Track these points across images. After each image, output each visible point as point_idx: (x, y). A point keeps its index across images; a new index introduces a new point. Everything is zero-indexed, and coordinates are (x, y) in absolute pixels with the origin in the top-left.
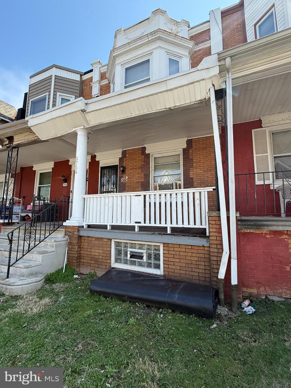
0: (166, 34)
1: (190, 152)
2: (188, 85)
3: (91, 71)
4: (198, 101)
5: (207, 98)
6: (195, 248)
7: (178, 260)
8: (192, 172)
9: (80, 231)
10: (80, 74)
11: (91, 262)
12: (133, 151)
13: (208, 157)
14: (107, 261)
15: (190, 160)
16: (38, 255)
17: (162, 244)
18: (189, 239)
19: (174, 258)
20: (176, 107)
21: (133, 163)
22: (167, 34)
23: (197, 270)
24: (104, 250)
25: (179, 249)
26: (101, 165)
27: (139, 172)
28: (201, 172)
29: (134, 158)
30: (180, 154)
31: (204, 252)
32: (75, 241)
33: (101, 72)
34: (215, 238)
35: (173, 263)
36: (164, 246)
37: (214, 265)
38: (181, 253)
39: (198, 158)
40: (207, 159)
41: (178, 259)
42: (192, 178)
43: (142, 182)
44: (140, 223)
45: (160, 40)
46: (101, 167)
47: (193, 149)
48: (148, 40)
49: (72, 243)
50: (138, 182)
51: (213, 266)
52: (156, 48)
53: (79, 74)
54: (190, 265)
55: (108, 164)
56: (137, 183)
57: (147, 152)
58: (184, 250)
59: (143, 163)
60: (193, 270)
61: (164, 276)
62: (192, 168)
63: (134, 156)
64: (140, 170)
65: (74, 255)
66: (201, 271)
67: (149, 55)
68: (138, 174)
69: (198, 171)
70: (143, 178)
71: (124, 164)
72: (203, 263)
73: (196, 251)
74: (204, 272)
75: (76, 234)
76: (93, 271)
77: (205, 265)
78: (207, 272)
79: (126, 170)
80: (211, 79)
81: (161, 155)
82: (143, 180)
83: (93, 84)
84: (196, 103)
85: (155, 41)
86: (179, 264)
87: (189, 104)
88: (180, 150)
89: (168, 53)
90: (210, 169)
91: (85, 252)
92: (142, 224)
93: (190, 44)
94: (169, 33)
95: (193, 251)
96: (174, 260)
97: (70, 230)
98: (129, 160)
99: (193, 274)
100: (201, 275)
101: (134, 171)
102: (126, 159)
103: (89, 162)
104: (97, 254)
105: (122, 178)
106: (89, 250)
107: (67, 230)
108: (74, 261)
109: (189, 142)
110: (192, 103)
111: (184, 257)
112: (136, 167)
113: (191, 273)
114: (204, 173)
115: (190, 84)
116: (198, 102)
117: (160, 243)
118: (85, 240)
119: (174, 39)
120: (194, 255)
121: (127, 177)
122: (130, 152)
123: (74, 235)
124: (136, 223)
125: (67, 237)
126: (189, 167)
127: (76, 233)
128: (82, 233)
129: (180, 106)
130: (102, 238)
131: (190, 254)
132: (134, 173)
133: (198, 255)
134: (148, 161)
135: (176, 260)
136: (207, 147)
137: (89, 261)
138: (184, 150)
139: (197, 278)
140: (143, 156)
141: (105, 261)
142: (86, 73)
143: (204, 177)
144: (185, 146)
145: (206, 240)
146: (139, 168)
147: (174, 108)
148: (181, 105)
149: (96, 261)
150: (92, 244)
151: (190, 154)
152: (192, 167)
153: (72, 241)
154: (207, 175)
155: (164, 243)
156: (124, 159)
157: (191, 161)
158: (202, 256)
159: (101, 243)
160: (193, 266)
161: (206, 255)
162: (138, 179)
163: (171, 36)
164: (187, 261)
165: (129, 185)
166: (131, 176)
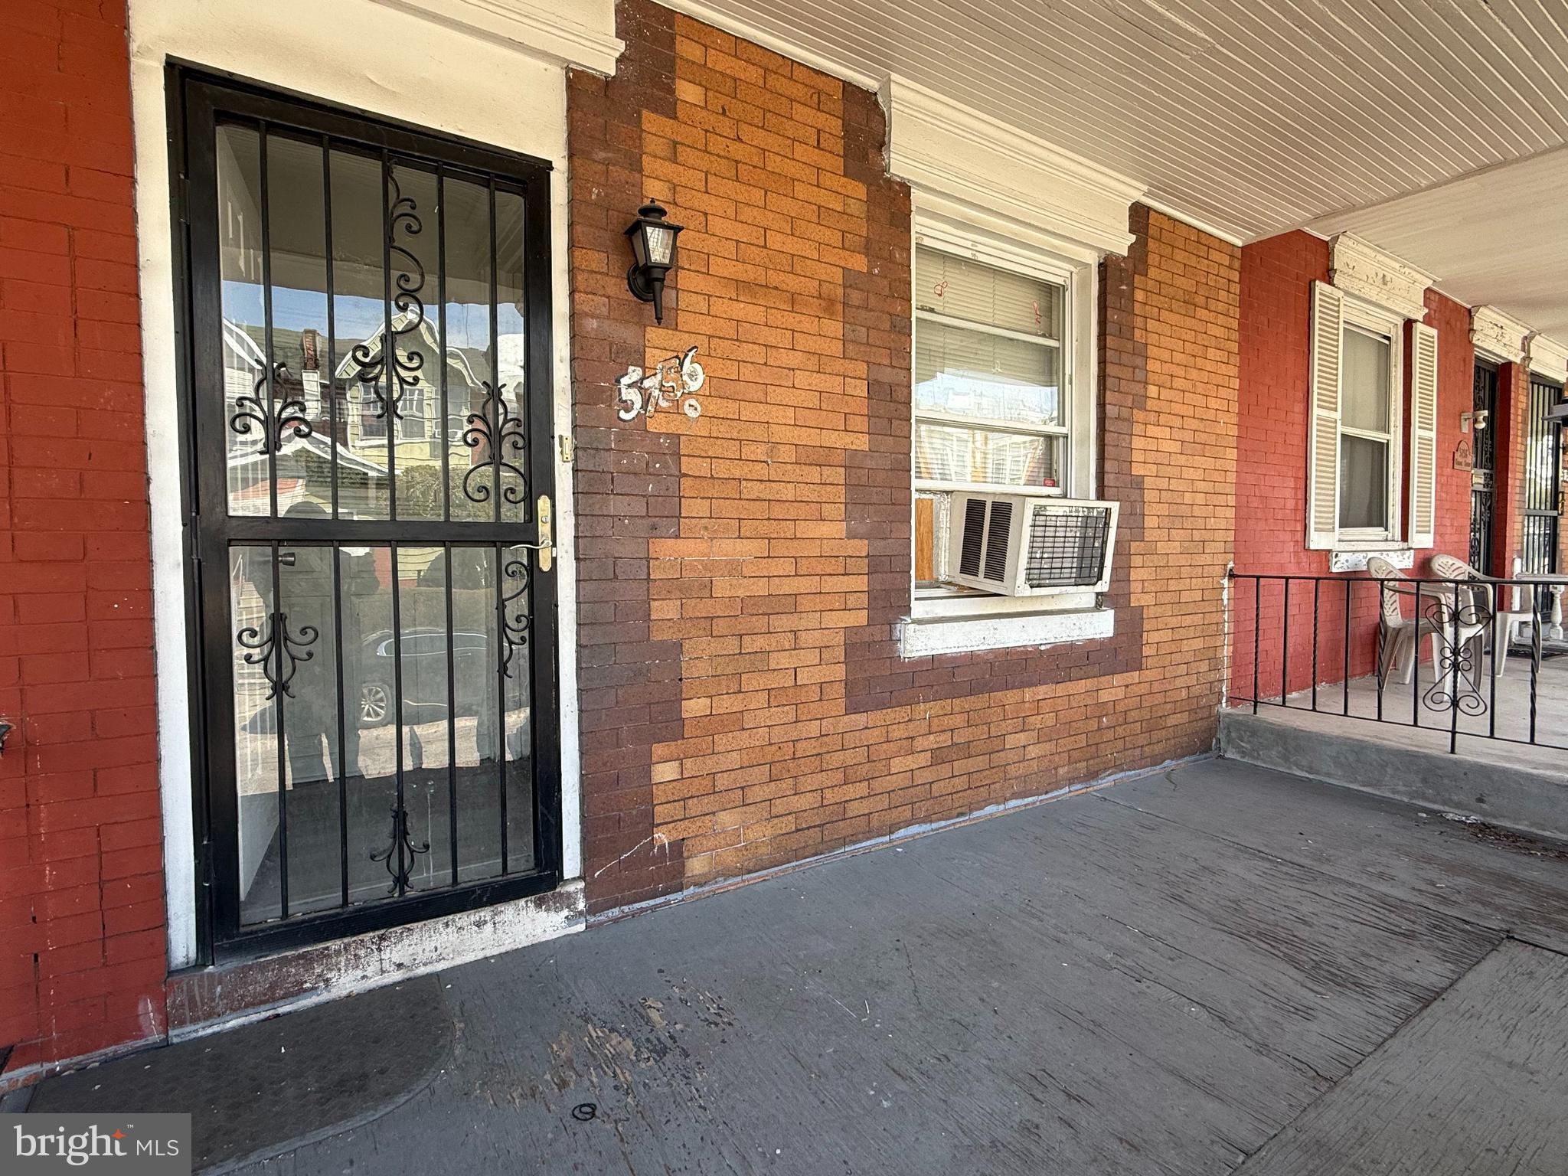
1: (1139, 296)
8: (1143, 442)
15: (1134, 353)
28: (1172, 447)
30: (1059, 287)
42: (1141, 484)
43: (850, 460)
47: (1150, 285)
57: (894, 162)
59: (861, 263)
62: (1142, 415)
63: (773, 142)
64: (836, 328)
68: (819, 362)
69: (1164, 440)
70: (864, 423)
81: (961, 243)
98: (705, 161)
102: (668, 128)
105: (634, 374)
114: (1183, 460)
121: (694, 375)
126: (1129, 401)
134: (898, 254)
140: (864, 191)
143: (1182, 486)
146: (827, 305)
151: (1137, 309)
152: (1142, 403)
154: (1192, 475)
156: (649, 121)
157: (1136, 360)
162: (818, 418)
165: (721, 469)
166: (747, 372)
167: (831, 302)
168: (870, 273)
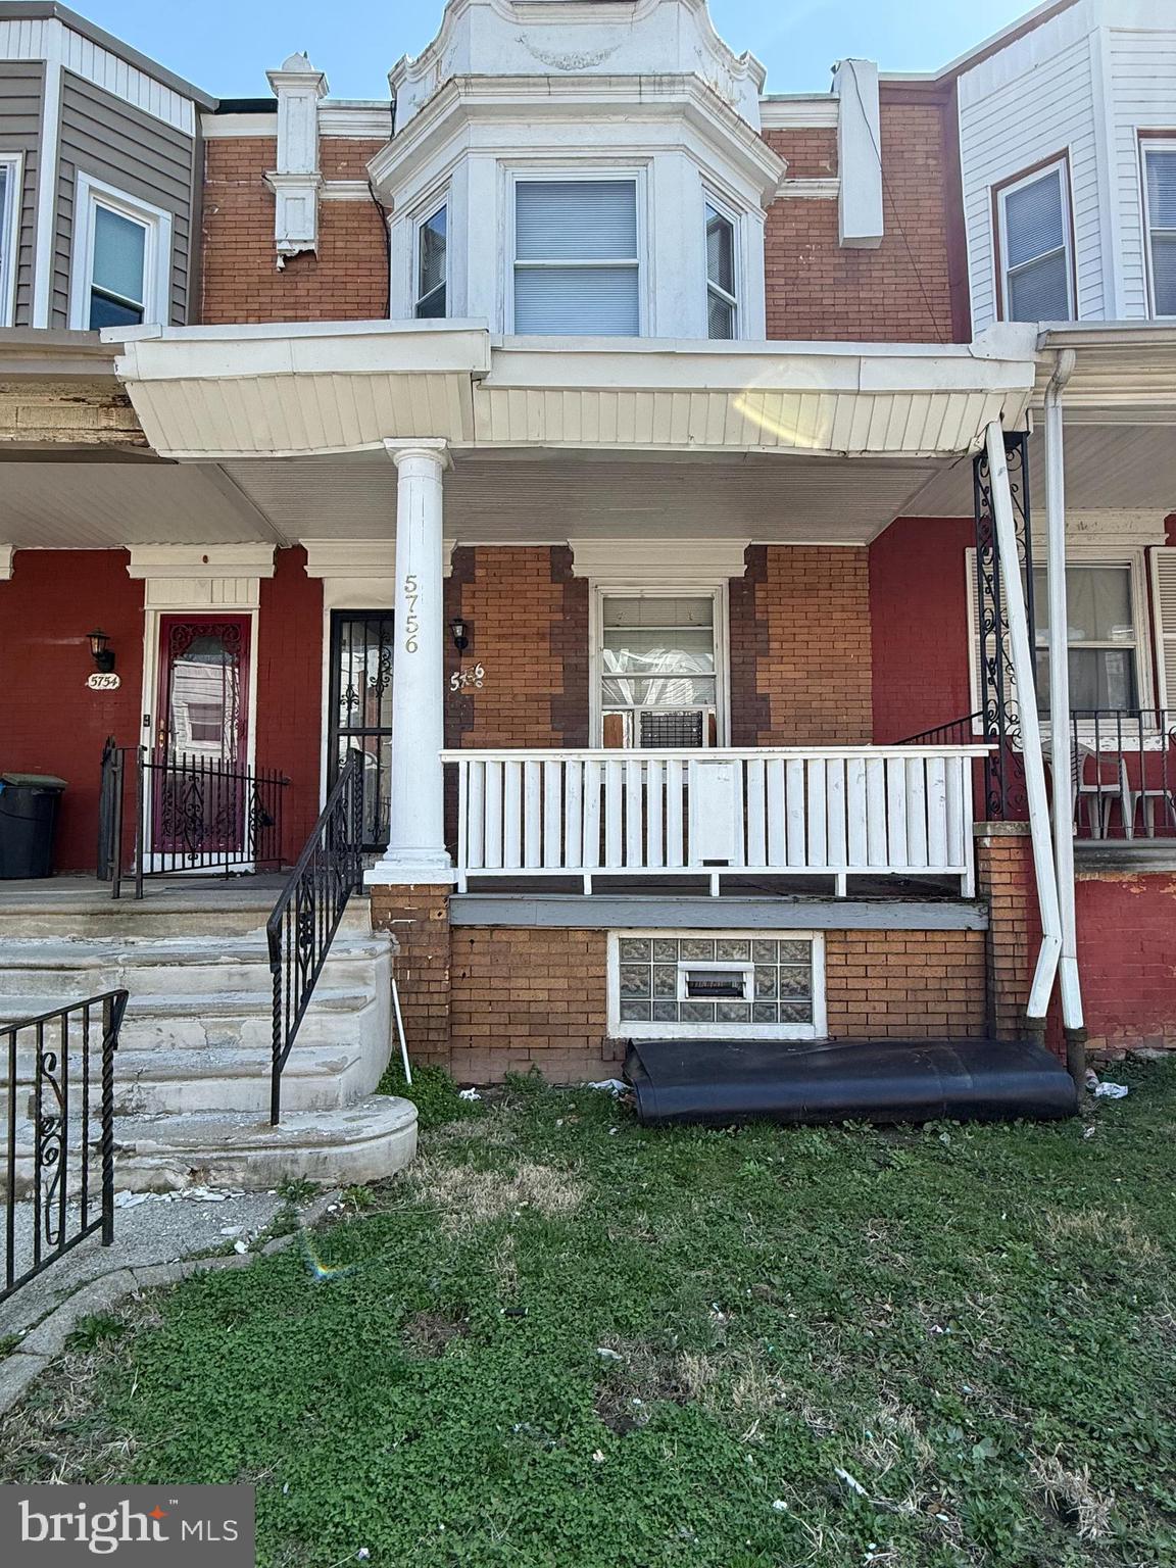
0: (711, 102)
1: (759, 594)
2: (930, 393)
3: (268, 106)
4: (944, 451)
5: (973, 449)
6: (937, 937)
7: (882, 983)
8: (767, 675)
9: (454, 906)
10: (196, 103)
11: (511, 1030)
12: (508, 557)
13: (823, 623)
14: (593, 1019)
15: (756, 626)
16: (333, 1017)
17: (822, 934)
18: (924, 911)
19: (866, 977)
20: (865, 455)
21: (510, 609)
22: (715, 105)
23: (942, 1007)
24: (576, 977)
25: (885, 948)
26: (332, 600)
27: (541, 653)
28: (797, 675)
29: (517, 587)
30: (712, 599)
31: (964, 948)
32: (434, 953)
33: (322, 132)
34: (1007, 902)
35: (862, 996)
36: (826, 942)
37: (1006, 984)
38: (892, 960)
39: (787, 623)
40: (818, 630)
41: (879, 981)
42: (765, 698)
43: (553, 698)
44: (724, 863)
45: (686, 117)
46: (334, 612)
47: (770, 587)
48: (636, 99)
49: (420, 958)
50: (538, 699)
51: (1003, 987)
52: (667, 148)
53: (190, 99)
54: (919, 994)
55: (372, 601)
56: (529, 698)
57: (578, 571)
58: (901, 948)
59: (560, 616)
60: (931, 1007)
61: (832, 1040)
62: (765, 660)
63: (517, 580)
64: (546, 645)
65: (434, 1011)
66: (954, 1008)
67: (631, 162)
68: (537, 660)
69: (789, 671)
70: (561, 682)
71: (465, 609)
72: (961, 984)
73: (940, 948)
74: (964, 1010)
75: (437, 917)
76: (522, 1069)
77: (966, 989)
78: (972, 1008)
79: (477, 639)
80: (1003, 397)
81: (633, 592)
82: (560, 691)
83: (282, 180)
84: (934, 456)
85: (665, 114)
86: (886, 996)
87: (913, 455)
88: (719, 581)
89: (708, 182)
90: (830, 667)
91: (476, 995)
92: (736, 868)
93: (773, 167)
94: (720, 104)
95: (931, 948)
96: (867, 984)
97: (402, 903)
98: (487, 595)
99: (929, 1020)
100: (954, 1020)
101: (516, 646)
102: (471, 587)
103: (261, 579)
104: (543, 995)
105: (456, 675)
106: (496, 983)
107: (384, 902)
108: (433, 1036)
109: (756, 556)
110: (920, 455)
111: (901, 972)
112: (524, 631)
113: (924, 1020)
114: (809, 682)
115: (938, 393)
116: (941, 455)
117: (812, 929)
118: (472, 942)
119: (732, 132)
120: (934, 960)
121: (480, 672)
122: (491, 558)
123: (428, 926)
124: (707, 863)
125: (387, 934)
126: (753, 653)
127: (440, 914)
128: (465, 915)
129: (881, 456)
130: (567, 929)
131: (920, 960)
132: (512, 653)
133: (946, 960)
134: (581, 609)
135: (875, 981)
136: (820, 586)
137: (501, 1030)
138: (733, 583)
139: (943, 1031)
140: (560, 587)
141: (582, 1019)
142: (227, 107)
143: (808, 697)
144: (740, 571)
145: (977, 909)
146: (542, 636)
147: (857, 455)
148: (884, 451)
149: (539, 1023)
150: (513, 955)
151: (758, 602)
152: (766, 653)
153: (417, 952)
154: (819, 690)
155: (825, 931)
156: (465, 587)
157: (760, 630)
158: (959, 960)
159: (556, 948)
160: (930, 996)
161: (970, 957)
162: (537, 683)
163: (726, 116)
164: (910, 984)
165: (491, 706)
166: (502, 668)
167: (544, 634)
168: (565, 619)
